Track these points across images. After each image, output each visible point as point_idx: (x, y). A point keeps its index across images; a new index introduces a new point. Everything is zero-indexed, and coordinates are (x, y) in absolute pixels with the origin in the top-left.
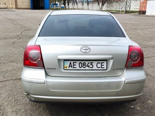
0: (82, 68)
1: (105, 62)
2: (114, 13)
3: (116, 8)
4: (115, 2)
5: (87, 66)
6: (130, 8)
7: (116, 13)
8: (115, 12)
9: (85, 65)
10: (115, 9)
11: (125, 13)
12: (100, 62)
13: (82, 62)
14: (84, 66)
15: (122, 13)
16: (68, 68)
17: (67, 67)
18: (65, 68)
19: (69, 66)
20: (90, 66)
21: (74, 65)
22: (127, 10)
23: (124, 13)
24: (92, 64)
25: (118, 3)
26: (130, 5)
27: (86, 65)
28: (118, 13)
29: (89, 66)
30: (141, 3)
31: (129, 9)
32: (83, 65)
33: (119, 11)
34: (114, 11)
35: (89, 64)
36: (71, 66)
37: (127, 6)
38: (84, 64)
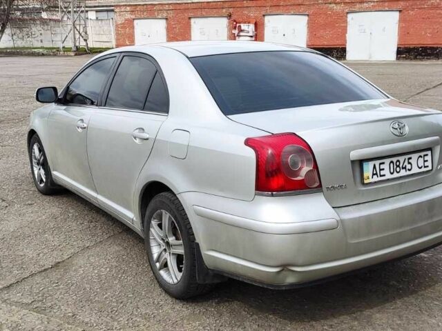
0: (396, 175)
1: (429, 153)
2: (43, 55)
3: (41, 41)
4: (38, 22)
5: (403, 168)
6: (85, 40)
7: (49, 55)
8: (45, 52)
9: (398, 166)
10: (39, 45)
11: (76, 55)
12: (422, 154)
13: (394, 160)
14: (398, 169)
15: (68, 56)
16: (371, 180)
17: (368, 178)
18: (366, 182)
19: (373, 174)
20: (407, 168)
21: (380, 170)
22: (77, 44)
23: (72, 54)
24: (410, 161)
25: (46, 27)
26: (86, 33)
27: (401, 166)
28: (55, 55)
29: (405, 168)
30: (117, 26)
31: (84, 43)
32: (395, 167)
33: (58, 50)
34: (41, 50)
35: (406, 163)
36: (376, 174)
37: (77, 36)
38: (398, 164)
